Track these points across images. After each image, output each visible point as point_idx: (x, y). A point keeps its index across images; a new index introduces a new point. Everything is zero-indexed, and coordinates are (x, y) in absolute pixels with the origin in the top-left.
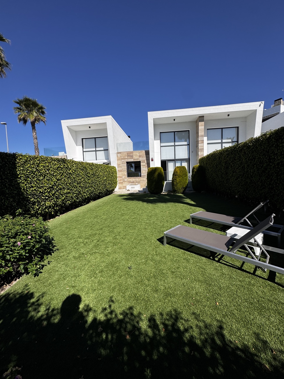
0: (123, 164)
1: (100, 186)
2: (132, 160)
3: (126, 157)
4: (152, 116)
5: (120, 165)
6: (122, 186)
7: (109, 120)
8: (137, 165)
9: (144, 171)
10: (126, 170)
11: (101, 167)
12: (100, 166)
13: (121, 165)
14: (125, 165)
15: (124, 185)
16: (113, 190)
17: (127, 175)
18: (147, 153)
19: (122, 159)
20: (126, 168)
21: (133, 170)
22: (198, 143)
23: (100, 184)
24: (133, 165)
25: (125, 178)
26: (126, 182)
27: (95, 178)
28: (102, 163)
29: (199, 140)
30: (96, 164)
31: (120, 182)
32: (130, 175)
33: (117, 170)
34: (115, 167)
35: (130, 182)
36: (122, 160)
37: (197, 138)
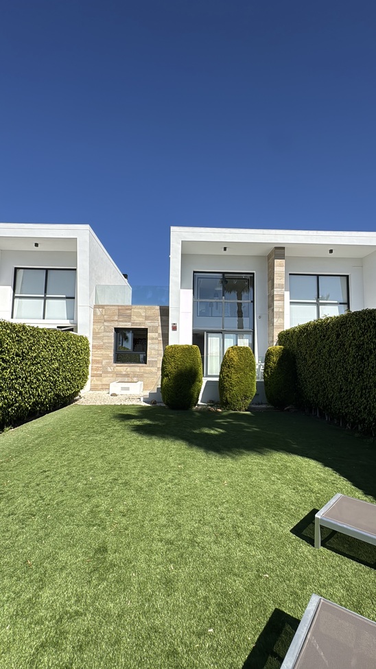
0: (107, 332)
1: (38, 386)
2: (129, 325)
3: (116, 318)
4: (179, 235)
5: (98, 333)
6: (99, 383)
7: (82, 234)
8: (140, 337)
9: (155, 349)
10: (113, 345)
11: (48, 338)
12: (45, 333)
13: (101, 335)
14: (112, 334)
15: (105, 380)
16: (76, 393)
17: (113, 358)
18: (165, 312)
19: (105, 321)
20: (113, 341)
21: (128, 345)
22: (273, 300)
23: (38, 380)
24: (130, 335)
25: (108, 364)
26: (109, 375)
27: (27, 364)
28: (55, 327)
29: (275, 293)
30: (34, 329)
31: (95, 372)
32: (120, 357)
33: (90, 346)
34: (86, 339)
35: (119, 375)
36: (106, 324)
37: (270, 288)
